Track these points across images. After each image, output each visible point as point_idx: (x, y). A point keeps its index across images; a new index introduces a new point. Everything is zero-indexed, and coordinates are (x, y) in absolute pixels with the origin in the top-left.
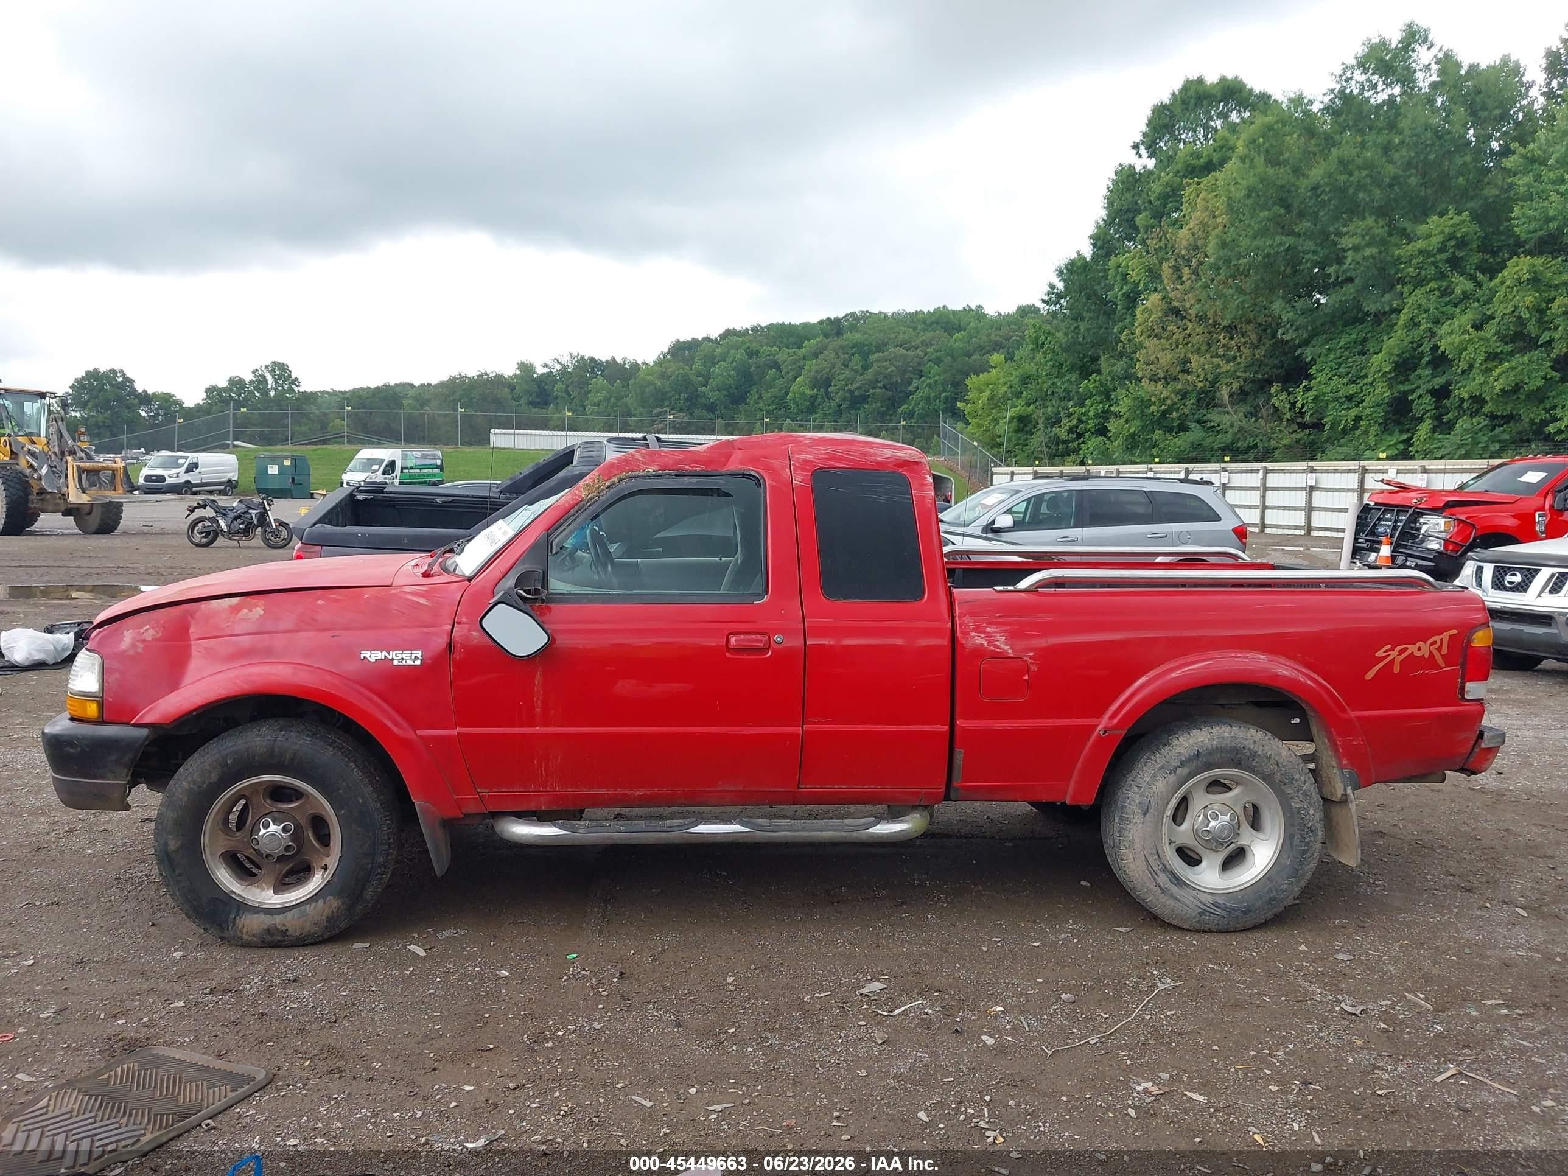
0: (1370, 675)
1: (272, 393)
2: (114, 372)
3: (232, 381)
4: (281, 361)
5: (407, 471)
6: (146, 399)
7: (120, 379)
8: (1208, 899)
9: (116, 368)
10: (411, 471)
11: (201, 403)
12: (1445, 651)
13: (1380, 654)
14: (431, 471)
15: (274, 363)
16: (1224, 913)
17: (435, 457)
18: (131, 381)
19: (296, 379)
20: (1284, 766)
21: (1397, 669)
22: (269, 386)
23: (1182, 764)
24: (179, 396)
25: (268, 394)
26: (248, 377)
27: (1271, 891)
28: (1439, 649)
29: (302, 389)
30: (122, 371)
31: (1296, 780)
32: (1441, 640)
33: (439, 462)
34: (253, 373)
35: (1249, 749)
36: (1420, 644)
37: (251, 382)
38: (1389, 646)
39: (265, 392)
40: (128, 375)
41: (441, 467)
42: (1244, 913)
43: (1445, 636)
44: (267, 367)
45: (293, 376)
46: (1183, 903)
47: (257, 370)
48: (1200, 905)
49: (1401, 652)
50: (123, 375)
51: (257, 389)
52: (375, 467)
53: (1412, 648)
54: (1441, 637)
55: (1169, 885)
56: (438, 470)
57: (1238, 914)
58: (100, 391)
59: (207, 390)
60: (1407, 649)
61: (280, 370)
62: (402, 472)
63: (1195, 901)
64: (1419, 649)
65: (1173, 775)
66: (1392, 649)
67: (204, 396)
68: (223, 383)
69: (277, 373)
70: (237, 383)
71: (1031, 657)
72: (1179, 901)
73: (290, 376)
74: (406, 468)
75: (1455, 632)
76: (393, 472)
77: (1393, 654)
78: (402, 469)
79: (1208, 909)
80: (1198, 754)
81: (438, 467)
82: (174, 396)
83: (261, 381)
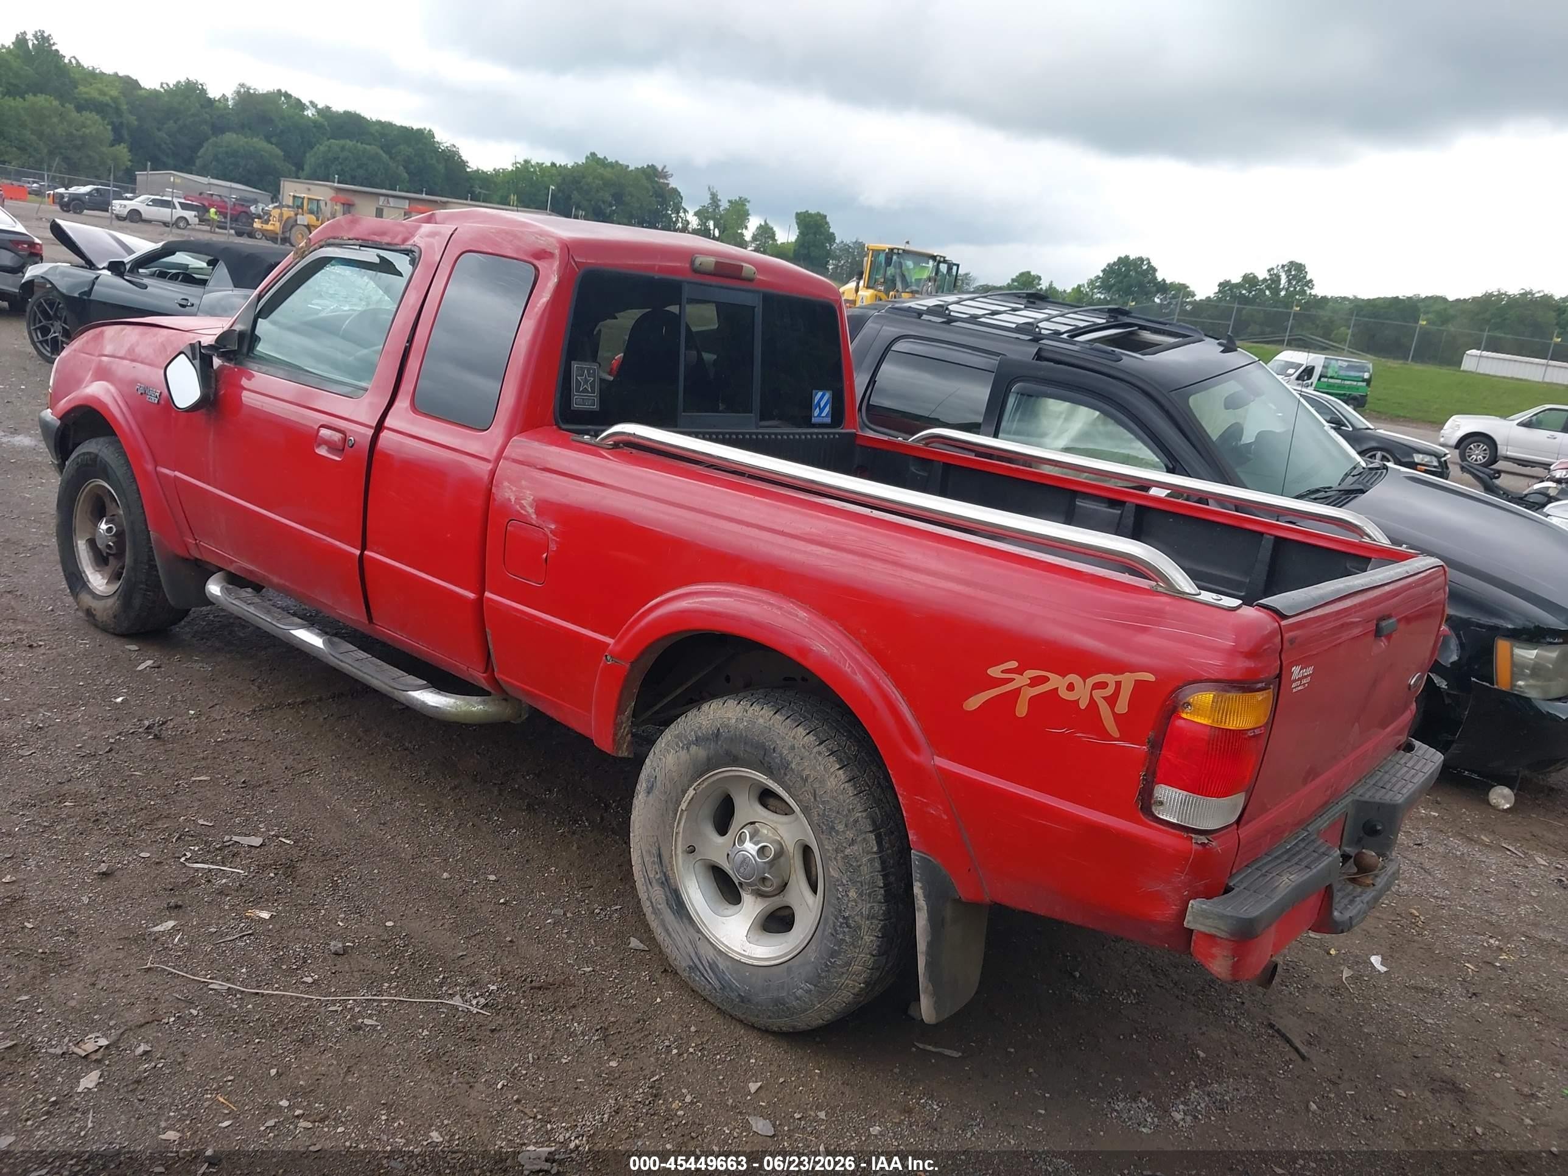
0: (973, 703)
1: (1283, 293)
2: (1141, 260)
3: (1246, 278)
4: (1299, 261)
5: (1326, 380)
6: (1163, 288)
7: (1145, 267)
8: (707, 953)
9: (1144, 257)
10: (1330, 380)
11: (1212, 296)
12: (1122, 707)
13: (995, 672)
14: (1355, 383)
15: (1291, 263)
16: (717, 985)
17: (1363, 369)
18: (1155, 270)
19: (1311, 281)
20: (823, 803)
21: (1022, 709)
22: (1281, 286)
23: (698, 741)
24: (1192, 288)
25: (1278, 294)
26: (1262, 275)
27: (783, 988)
28: (1112, 701)
29: (1313, 292)
30: (1148, 259)
31: (837, 832)
32: (1118, 684)
33: (1366, 376)
34: (1269, 271)
35: (781, 755)
36: (1073, 678)
37: (1265, 280)
38: (1013, 664)
39: (1276, 291)
40: (1153, 264)
41: (1368, 382)
42: (743, 1000)
43: (1128, 680)
44: (1283, 266)
45: (1308, 278)
46: (673, 940)
47: (1273, 269)
48: (693, 955)
49: (1035, 682)
50: (1149, 263)
51: (1268, 287)
52: (1291, 371)
53: (1056, 682)
54: (1118, 678)
55: (663, 906)
56: (1364, 384)
57: (733, 995)
58: (1125, 276)
59: (1220, 285)
60: (1047, 679)
61: (1296, 271)
62: (1319, 379)
63: (689, 946)
64: (1071, 687)
65: (685, 751)
66: (1019, 671)
67: (1216, 289)
68: (1236, 279)
69: (1293, 273)
70: (1250, 280)
71: (552, 531)
72: (669, 935)
73: (1305, 277)
74: (1326, 377)
75: (1150, 677)
76: (1309, 378)
77: (1021, 681)
78: (1321, 377)
79: (701, 967)
80: (717, 735)
81: (1364, 380)
82: (1188, 287)
83: (1275, 279)
